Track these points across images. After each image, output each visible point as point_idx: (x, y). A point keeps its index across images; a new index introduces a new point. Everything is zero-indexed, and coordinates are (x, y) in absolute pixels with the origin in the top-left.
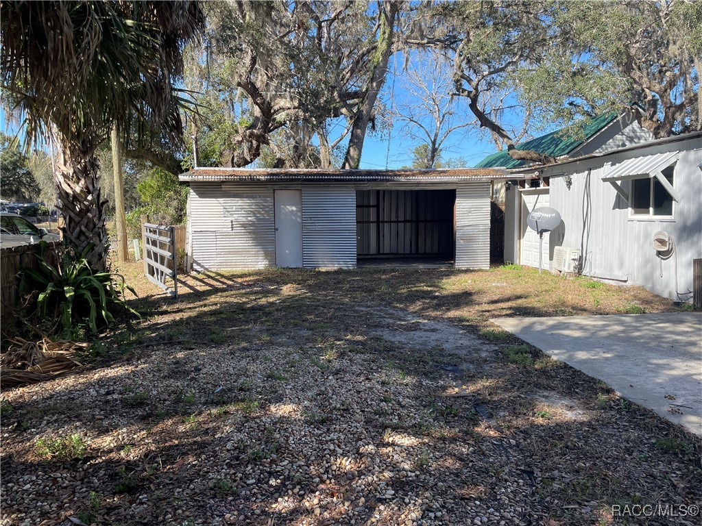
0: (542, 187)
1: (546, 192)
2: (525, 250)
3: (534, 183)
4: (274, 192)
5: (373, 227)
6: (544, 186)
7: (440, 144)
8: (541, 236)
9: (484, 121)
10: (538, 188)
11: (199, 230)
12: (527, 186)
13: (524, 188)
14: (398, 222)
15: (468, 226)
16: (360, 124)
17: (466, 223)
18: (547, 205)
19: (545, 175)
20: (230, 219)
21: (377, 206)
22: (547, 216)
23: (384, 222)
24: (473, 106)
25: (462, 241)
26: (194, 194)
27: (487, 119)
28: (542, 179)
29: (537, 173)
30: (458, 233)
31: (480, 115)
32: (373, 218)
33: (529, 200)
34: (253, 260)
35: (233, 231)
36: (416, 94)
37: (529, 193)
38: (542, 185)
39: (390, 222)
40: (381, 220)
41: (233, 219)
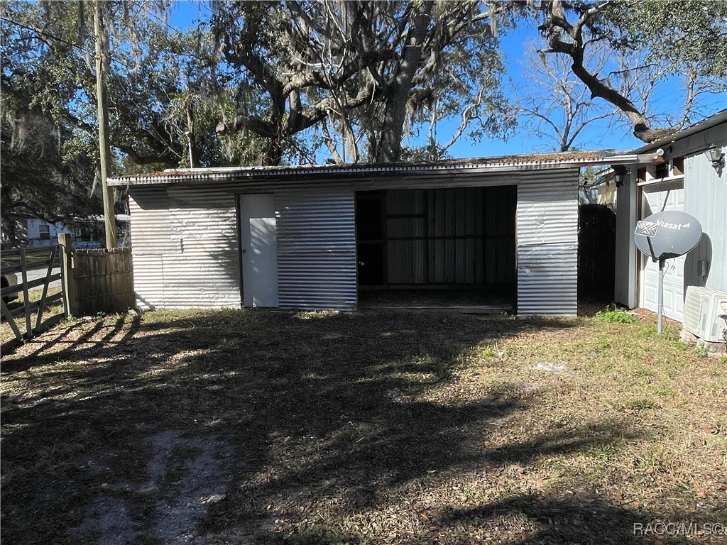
0: (672, 176)
1: (678, 184)
2: (648, 285)
3: (660, 171)
4: (239, 198)
5: (419, 245)
6: (675, 174)
7: (571, 141)
8: (661, 266)
9: (597, 88)
10: (665, 179)
11: (141, 253)
12: (648, 175)
13: (644, 180)
14: (454, 238)
15: (539, 245)
16: (394, 99)
17: (534, 240)
18: (680, 208)
19: (676, 155)
20: (180, 237)
21: (425, 215)
22: (675, 227)
23: (434, 238)
24: (578, 69)
25: (528, 271)
26: (135, 203)
27: (601, 86)
28: (671, 161)
29: (660, 152)
30: (521, 256)
31: (591, 81)
32: (418, 232)
33: (654, 200)
34: (211, 296)
35: (184, 254)
36: (542, 83)
37: (653, 188)
38: (671, 173)
39: (443, 238)
40: (430, 235)
41: (184, 237)
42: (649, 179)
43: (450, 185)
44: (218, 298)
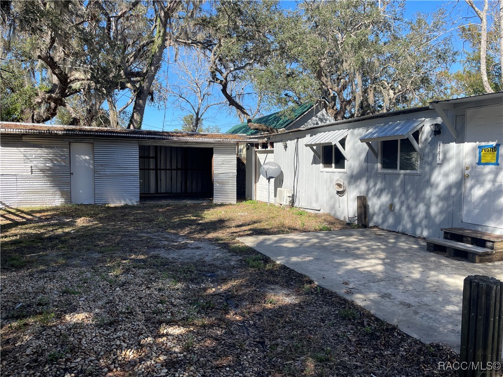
1: (272, 152)
2: (259, 191)
3: (265, 146)
4: (70, 144)
5: (152, 173)
7: (201, 116)
8: (269, 181)
9: (232, 101)
10: (266, 149)
12: (260, 147)
13: (258, 148)
14: (171, 170)
15: (222, 173)
16: (142, 96)
17: (220, 171)
18: (272, 160)
19: (271, 141)
20: (30, 164)
21: (156, 158)
22: (273, 168)
23: (161, 169)
24: (224, 91)
25: (218, 184)
28: (269, 143)
29: (266, 139)
30: (215, 178)
31: (229, 98)
32: (152, 166)
33: (261, 157)
34: (51, 199)
35: (33, 175)
36: (184, 78)
37: (261, 152)
38: (269, 147)
39: (166, 170)
40: (158, 168)
41: (32, 164)
42: (260, 148)
43: (186, 146)
44: (55, 200)
